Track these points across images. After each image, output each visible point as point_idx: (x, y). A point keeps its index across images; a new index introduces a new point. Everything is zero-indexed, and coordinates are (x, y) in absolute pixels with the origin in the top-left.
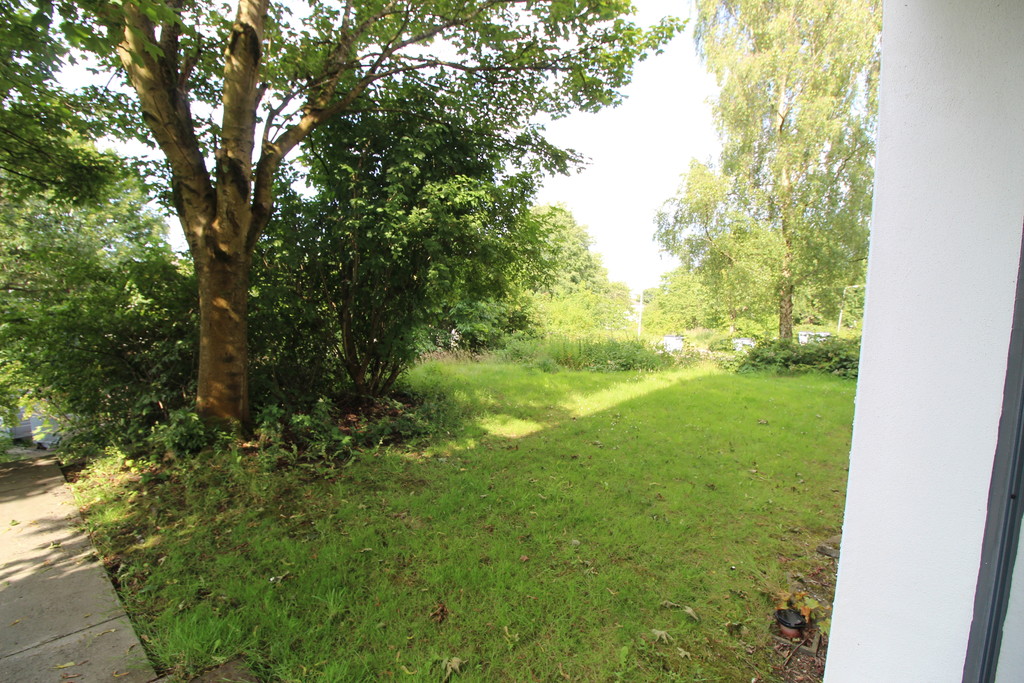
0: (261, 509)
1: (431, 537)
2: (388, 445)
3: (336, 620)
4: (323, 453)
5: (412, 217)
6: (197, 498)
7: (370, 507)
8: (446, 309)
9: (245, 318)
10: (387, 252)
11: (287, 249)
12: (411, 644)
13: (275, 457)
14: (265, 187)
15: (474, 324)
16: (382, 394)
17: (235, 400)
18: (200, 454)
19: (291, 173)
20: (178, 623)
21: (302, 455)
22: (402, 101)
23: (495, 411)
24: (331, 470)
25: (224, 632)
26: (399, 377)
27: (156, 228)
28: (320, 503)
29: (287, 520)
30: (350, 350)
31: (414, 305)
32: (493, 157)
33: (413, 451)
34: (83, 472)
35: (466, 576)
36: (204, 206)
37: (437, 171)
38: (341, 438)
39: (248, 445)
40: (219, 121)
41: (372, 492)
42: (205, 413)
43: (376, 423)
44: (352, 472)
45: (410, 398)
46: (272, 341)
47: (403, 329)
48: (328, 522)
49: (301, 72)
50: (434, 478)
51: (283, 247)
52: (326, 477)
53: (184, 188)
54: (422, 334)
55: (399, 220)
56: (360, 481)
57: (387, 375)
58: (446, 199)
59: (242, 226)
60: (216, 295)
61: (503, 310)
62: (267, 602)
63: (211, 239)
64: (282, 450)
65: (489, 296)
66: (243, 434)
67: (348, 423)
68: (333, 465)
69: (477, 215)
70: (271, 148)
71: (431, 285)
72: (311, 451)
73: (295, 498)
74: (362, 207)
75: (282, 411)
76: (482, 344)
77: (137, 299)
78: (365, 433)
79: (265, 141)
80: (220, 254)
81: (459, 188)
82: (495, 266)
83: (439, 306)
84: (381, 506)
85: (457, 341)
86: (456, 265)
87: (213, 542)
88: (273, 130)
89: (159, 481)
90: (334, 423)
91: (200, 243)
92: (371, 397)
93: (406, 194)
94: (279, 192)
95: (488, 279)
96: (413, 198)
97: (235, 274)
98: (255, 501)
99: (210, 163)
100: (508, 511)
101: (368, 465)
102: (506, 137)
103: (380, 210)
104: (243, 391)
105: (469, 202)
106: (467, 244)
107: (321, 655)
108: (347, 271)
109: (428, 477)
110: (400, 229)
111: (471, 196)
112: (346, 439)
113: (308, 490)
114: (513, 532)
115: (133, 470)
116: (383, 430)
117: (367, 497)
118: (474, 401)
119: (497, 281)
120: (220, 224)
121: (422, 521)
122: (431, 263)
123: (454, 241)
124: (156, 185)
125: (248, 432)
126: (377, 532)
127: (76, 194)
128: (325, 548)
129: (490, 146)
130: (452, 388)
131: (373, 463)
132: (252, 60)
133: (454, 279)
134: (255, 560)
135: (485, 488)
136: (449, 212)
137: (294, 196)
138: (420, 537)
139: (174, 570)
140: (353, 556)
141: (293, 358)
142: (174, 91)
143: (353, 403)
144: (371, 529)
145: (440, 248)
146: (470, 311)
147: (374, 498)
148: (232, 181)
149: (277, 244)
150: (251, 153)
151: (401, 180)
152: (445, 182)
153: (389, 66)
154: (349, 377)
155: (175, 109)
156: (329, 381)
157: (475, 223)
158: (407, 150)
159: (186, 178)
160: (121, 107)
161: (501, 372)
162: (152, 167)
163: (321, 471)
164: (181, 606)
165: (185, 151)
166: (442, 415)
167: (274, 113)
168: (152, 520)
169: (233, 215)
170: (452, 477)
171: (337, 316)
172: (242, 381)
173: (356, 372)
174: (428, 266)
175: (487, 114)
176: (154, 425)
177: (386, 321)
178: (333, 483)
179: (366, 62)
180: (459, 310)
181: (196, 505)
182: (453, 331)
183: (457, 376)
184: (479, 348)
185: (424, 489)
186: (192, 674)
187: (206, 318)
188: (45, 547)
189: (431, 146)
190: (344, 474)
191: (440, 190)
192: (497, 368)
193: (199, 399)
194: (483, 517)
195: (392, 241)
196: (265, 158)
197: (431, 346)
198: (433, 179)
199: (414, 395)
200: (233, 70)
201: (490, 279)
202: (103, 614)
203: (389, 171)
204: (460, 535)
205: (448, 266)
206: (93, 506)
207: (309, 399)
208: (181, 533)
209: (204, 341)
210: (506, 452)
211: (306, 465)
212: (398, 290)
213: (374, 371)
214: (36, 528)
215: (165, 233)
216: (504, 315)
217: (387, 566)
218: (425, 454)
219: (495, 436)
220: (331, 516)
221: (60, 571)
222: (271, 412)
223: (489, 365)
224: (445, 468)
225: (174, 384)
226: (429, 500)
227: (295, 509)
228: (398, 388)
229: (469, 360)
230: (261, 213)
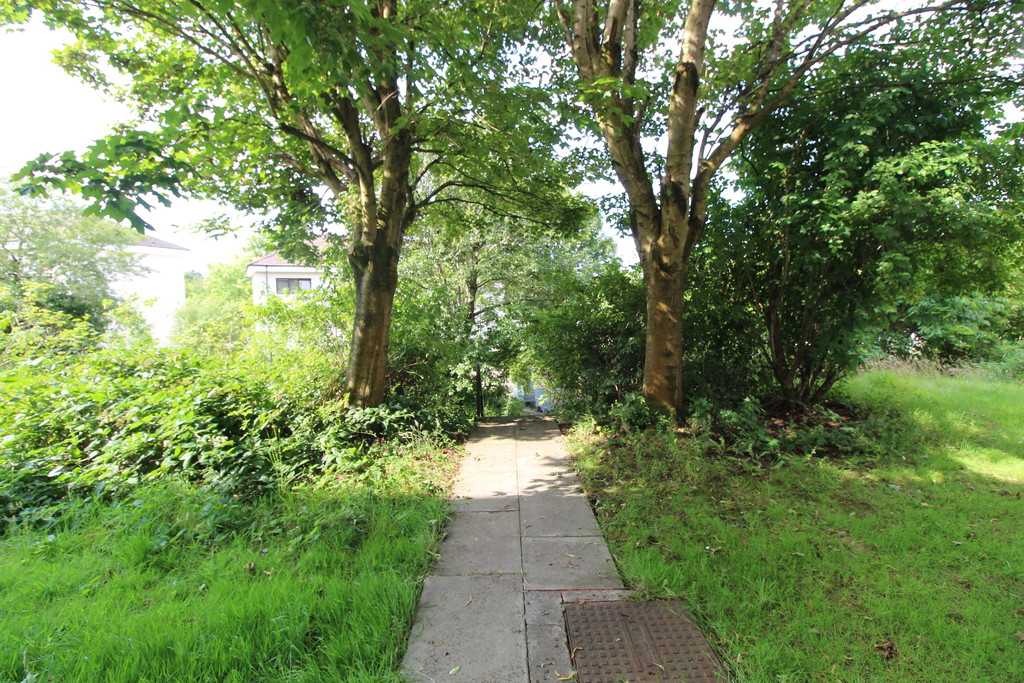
0: (695, 487)
1: (878, 567)
2: (822, 457)
3: (765, 606)
4: (750, 450)
5: (857, 204)
6: (645, 465)
7: (801, 515)
8: (903, 308)
9: (681, 320)
10: (823, 247)
11: (716, 254)
12: (849, 663)
13: (705, 445)
14: (700, 201)
15: (947, 326)
16: (814, 401)
17: (671, 389)
18: (646, 431)
19: (721, 183)
20: (637, 556)
21: (728, 449)
22: (844, 76)
23: (980, 442)
24: (758, 468)
25: (670, 575)
26: (835, 385)
27: (609, 247)
28: (748, 497)
29: (717, 503)
30: (777, 352)
31: (858, 304)
32: (980, 106)
33: (853, 470)
34: (571, 429)
35: (927, 624)
36: (652, 226)
37: (890, 142)
38: (767, 439)
39: (682, 430)
40: (663, 152)
41: (803, 501)
42: (649, 398)
43: (808, 431)
44: (782, 475)
45: (850, 411)
46: (698, 340)
47: (842, 331)
48: (757, 516)
49: (732, 83)
50: (882, 505)
51: (714, 253)
52: (753, 474)
53: (638, 215)
54: (866, 338)
55: (839, 209)
56: (789, 486)
57: (820, 382)
58: (906, 174)
59: (680, 239)
60: (658, 300)
61: (999, 307)
62: (703, 566)
63: (657, 253)
64: (711, 440)
65: (974, 289)
66: (677, 420)
67: (774, 427)
68: (760, 465)
69: (955, 186)
70: (705, 165)
71: (882, 280)
72: (737, 447)
73: (725, 485)
74: (795, 202)
75: (711, 405)
76: (960, 354)
77: (605, 305)
78: (795, 440)
79: (700, 160)
80: (663, 267)
81: (926, 159)
82: (985, 248)
83: (892, 305)
84: (814, 517)
85: (918, 349)
86: (919, 252)
87: (658, 504)
88: (708, 146)
89: (618, 445)
90: (760, 423)
91: (648, 257)
92: (801, 403)
93: (849, 179)
94: (710, 202)
95: (971, 266)
96: (858, 180)
97: (675, 282)
98: (689, 479)
99: (656, 189)
100: (997, 572)
101: (799, 473)
102: (1005, 74)
103: (815, 202)
104: (678, 382)
105: (942, 173)
106: (937, 226)
107: (753, 631)
108: (775, 271)
109: (873, 502)
110: (840, 219)
111: (945, 163)
112: (773, 442)
113: (736, 481)
114: (1004, 599)
115: (601, 434)
116: (816, 440)
117: (798, 505)
118: (945, 426)
119: (988, 269)
120: (663, 240)
121: (866, 546)
122: (883, 253)
123: (917, 223)
124: (615, 214)
125: (682, 418)
126: (810, 542)
127: (566, 229)
128: (753, 538)
129: (977, 93)
130: (911, 406)
131: (803, 471)
132: (692, 92)
133: (915, 269)
134: (692, 527)
135: (961, 534)
136: (909, 188)
137: (724, 203)
138: (862, 562)
139: (631, 515)
140: (784, 555)
141: (719, 358)
142: (632, 137)
143: (781, 407)
144: (803, 537)
145: (897, 234)
146: (942, 309)
147: (805, 506)
148: (674, 202)
149: (707, 250)
150: (689, 174)
151: (843, 165)
152: (904, 155)
153: (830, 43)
154: (774, 380)
155: (632, 151)
156: (753, 382)
157: (951, 198)
158: (851, 129)
159: (640, 206)
160: (593, 157)
161: (994, 393)
162: (613, 201)
163: (748, 467)
164: (638, 544)
165: (639, 184)
166: (895, 436)
167: (708, 131)
168: (615, 474)
169: (674, 230)
170: (909, 510)
171: (763, 317)
172: (677, 374)
173: (784, 375)
174: (877, 256)
175: (970, 52)
176: (613, 402)
177: (820, 321)
178: (761, 481)
179: (802, 48)
180: (924, 309)
181: (644, 471)
182: (913, 335)
183: (918, 392)
184: (955, 358)
185: (868, 513)
186: (648, 597)
187: (651, 319)
188: (553, 474)
189: (884, 116)
190: (772, 477)
191: (897, 164)
192: (986, 386)
193: (644, 386)
194: (954, 567)
195: (830, 234)
196: (700, 176)
197: (878, 352)
198: (885, 155)
199: (855, 407)
200: (676, 107)
201: (976, 267)
202: (589, 530)
203: (828, 157)
204: (918, 578)
205: (906, 255)
206: (579, 454)
207: (735, 397)
208: (634, 489)
209: (650, 339)
210: (998, 498)
211: (733, 458)
212: (837, 287)
213: (804, 376)
214: (547, 461)
215: (614, 251)
216: (1000, 314)
217: (822, 578)
218: (869, 476)
219: (979, 475)
220: (759, 512)
221: (562, 493)
222: (701, 404)
223: (970, 381)
224: (897, 497)
225: (626, 372)
226: (875, 527)
227: (725, 495)
228: (834, 397)
229: (937, 373)
230: (696, 224)
